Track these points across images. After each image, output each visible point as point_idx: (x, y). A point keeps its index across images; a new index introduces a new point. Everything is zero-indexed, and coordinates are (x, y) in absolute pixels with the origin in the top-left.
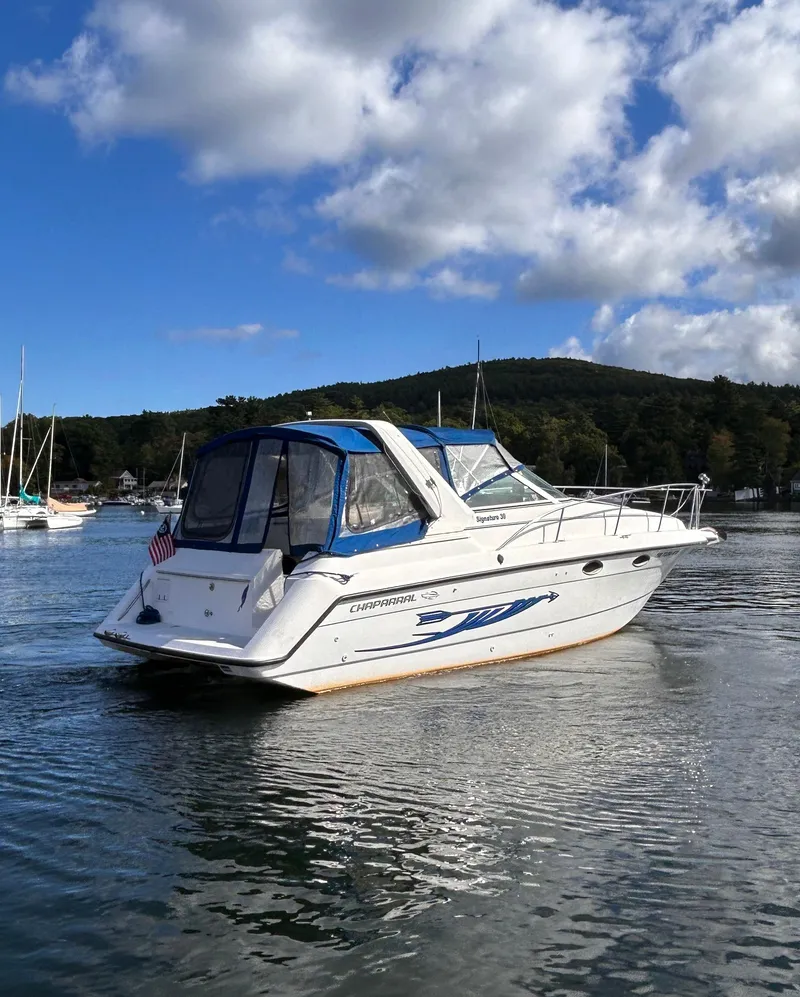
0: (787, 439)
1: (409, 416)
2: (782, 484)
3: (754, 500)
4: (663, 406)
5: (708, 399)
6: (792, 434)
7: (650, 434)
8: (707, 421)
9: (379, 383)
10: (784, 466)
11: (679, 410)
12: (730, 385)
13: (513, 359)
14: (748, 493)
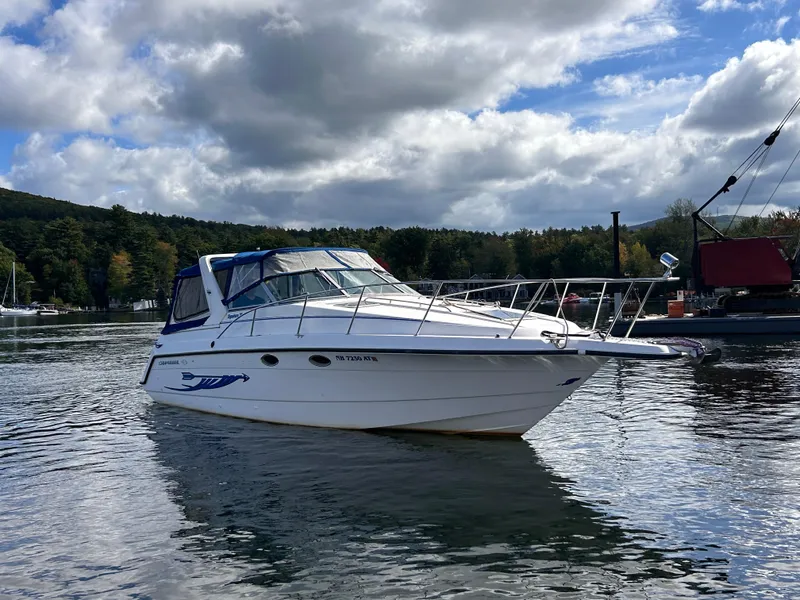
0: (175, 259)
3: (149, 310)
4: (68, 229)
5: (108, 224)
6: (179, 256)
7: (56, 254)
8: (108, 244)
11: (82, 234)
12: (127, 213)
14: (144, 305)
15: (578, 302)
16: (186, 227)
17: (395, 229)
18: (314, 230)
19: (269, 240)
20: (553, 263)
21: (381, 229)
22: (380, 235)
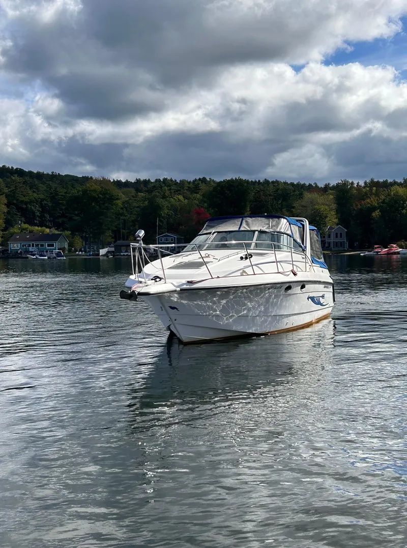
0: (4, 209)
2: (2, 245)
6: (8, 205)
10: (2, 230)
15: (398, 253)
16: (15, 177)
17: (218, 179)
18: (138, 181)
19: (95, 191)
20: (374, 214)
21: (203, 180)
22: (203, 186)
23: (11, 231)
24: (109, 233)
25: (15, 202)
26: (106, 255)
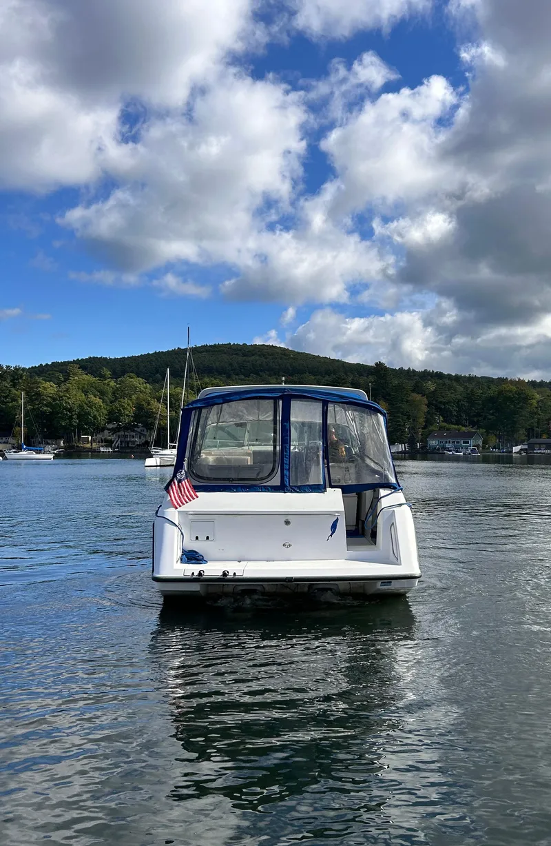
0: (425, 409)
1: (148, 385)
2: (422, 441)
3: (402, 453)
5: (371, 379)
6: (428, 405)
9: (124, 358)
10: (422, 428)
12: (386, 369)
13: (230, 344)
14: (398, 448)
16: (436, 380)
19: (511, 391)
23: (430, 428)
24: (522, 431)
25: (434, 402)
26: (519, 452)
